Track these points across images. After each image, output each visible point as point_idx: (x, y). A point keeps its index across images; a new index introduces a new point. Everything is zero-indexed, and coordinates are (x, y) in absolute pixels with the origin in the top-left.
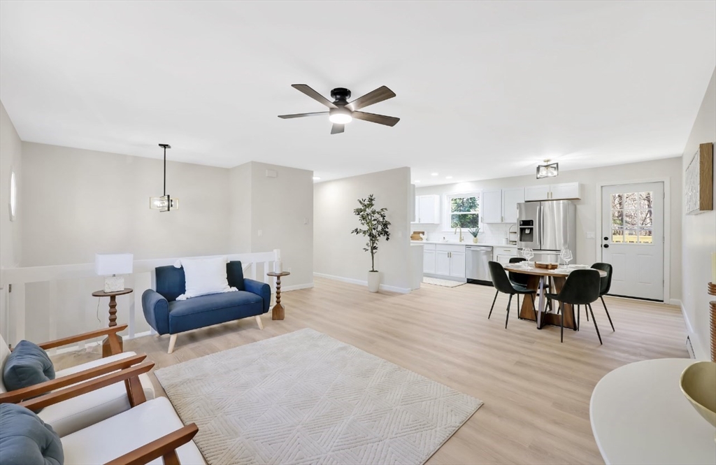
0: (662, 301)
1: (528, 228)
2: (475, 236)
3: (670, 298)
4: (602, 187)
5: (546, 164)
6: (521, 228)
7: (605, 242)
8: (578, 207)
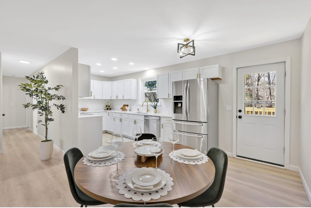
0: (283, 166)
1: (180, 102)
2: (155, 108)
3: (290, 164)
4: (237, 69)
5: (185, 43)
6: (174, 102)
7: (239, 114)
8: (220, 85)
